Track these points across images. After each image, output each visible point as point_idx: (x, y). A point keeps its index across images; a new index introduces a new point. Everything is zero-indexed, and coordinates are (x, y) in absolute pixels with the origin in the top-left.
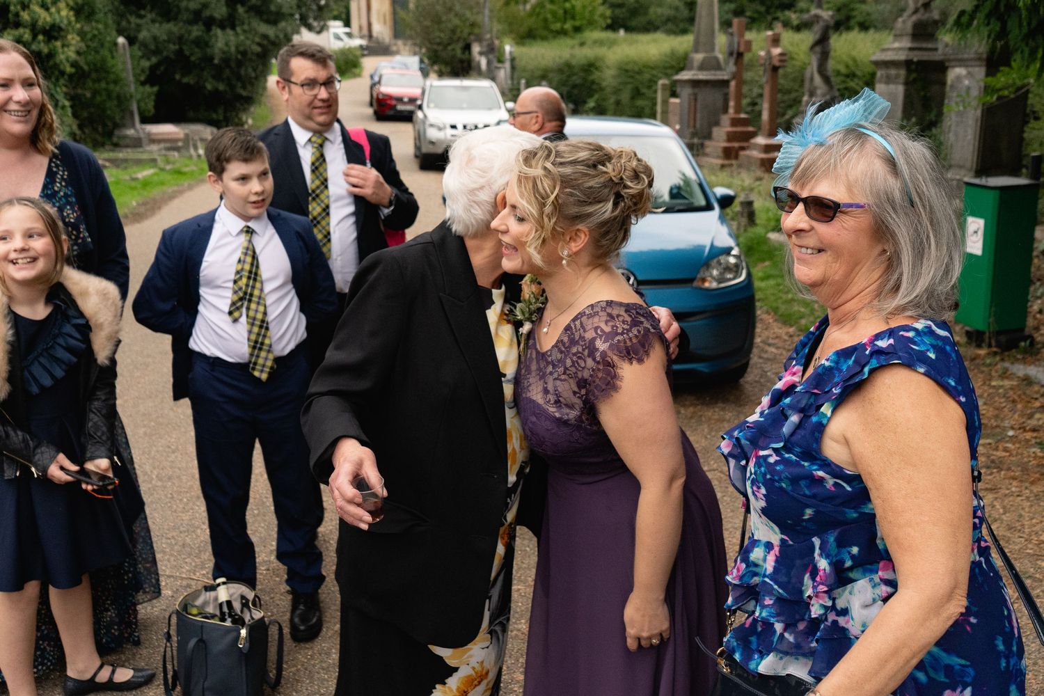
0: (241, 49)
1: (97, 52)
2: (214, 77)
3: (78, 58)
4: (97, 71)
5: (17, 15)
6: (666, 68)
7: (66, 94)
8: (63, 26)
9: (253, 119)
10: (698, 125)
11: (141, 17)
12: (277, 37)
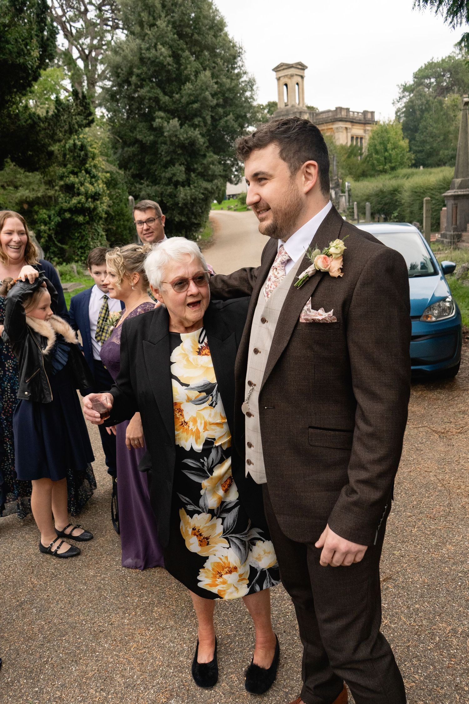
0: (193, 197)
1: (118, 205)
2: (179, 214)
3: (109, 209)
4: (119, 215)
5: (78, 189)
6: (440, 189)
7: (103, 229)
8: (100, 193)
9: (202, 235)
10: (458, 223)
11: (141, 184)
12: (212, 188)
